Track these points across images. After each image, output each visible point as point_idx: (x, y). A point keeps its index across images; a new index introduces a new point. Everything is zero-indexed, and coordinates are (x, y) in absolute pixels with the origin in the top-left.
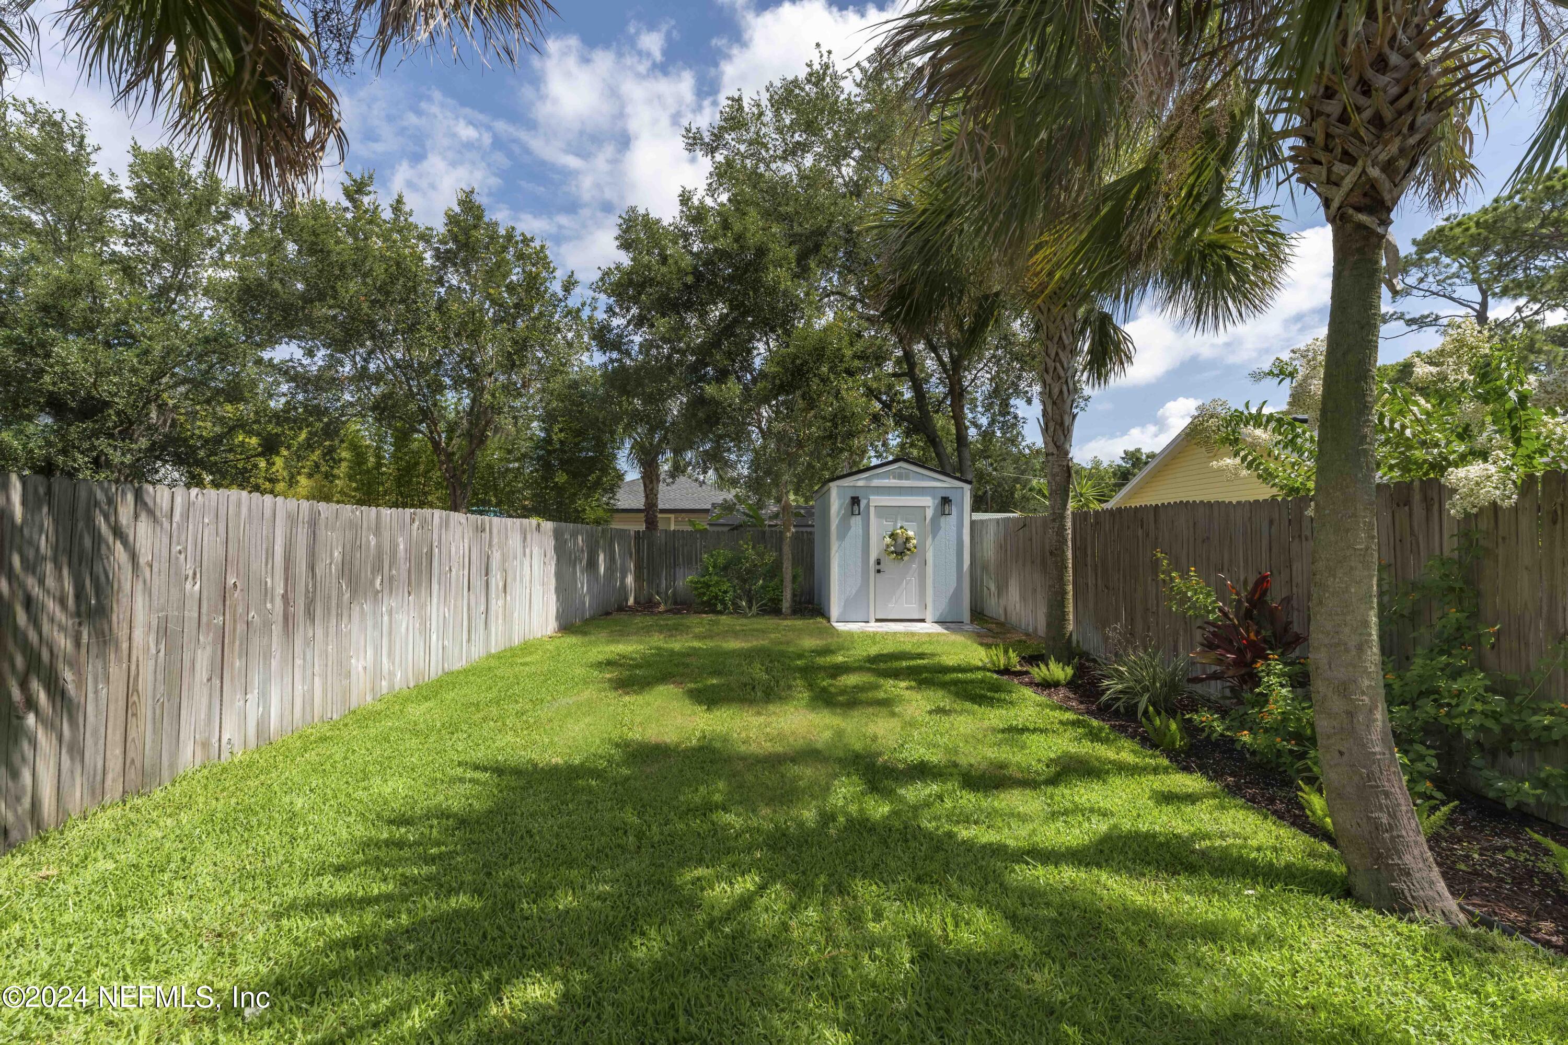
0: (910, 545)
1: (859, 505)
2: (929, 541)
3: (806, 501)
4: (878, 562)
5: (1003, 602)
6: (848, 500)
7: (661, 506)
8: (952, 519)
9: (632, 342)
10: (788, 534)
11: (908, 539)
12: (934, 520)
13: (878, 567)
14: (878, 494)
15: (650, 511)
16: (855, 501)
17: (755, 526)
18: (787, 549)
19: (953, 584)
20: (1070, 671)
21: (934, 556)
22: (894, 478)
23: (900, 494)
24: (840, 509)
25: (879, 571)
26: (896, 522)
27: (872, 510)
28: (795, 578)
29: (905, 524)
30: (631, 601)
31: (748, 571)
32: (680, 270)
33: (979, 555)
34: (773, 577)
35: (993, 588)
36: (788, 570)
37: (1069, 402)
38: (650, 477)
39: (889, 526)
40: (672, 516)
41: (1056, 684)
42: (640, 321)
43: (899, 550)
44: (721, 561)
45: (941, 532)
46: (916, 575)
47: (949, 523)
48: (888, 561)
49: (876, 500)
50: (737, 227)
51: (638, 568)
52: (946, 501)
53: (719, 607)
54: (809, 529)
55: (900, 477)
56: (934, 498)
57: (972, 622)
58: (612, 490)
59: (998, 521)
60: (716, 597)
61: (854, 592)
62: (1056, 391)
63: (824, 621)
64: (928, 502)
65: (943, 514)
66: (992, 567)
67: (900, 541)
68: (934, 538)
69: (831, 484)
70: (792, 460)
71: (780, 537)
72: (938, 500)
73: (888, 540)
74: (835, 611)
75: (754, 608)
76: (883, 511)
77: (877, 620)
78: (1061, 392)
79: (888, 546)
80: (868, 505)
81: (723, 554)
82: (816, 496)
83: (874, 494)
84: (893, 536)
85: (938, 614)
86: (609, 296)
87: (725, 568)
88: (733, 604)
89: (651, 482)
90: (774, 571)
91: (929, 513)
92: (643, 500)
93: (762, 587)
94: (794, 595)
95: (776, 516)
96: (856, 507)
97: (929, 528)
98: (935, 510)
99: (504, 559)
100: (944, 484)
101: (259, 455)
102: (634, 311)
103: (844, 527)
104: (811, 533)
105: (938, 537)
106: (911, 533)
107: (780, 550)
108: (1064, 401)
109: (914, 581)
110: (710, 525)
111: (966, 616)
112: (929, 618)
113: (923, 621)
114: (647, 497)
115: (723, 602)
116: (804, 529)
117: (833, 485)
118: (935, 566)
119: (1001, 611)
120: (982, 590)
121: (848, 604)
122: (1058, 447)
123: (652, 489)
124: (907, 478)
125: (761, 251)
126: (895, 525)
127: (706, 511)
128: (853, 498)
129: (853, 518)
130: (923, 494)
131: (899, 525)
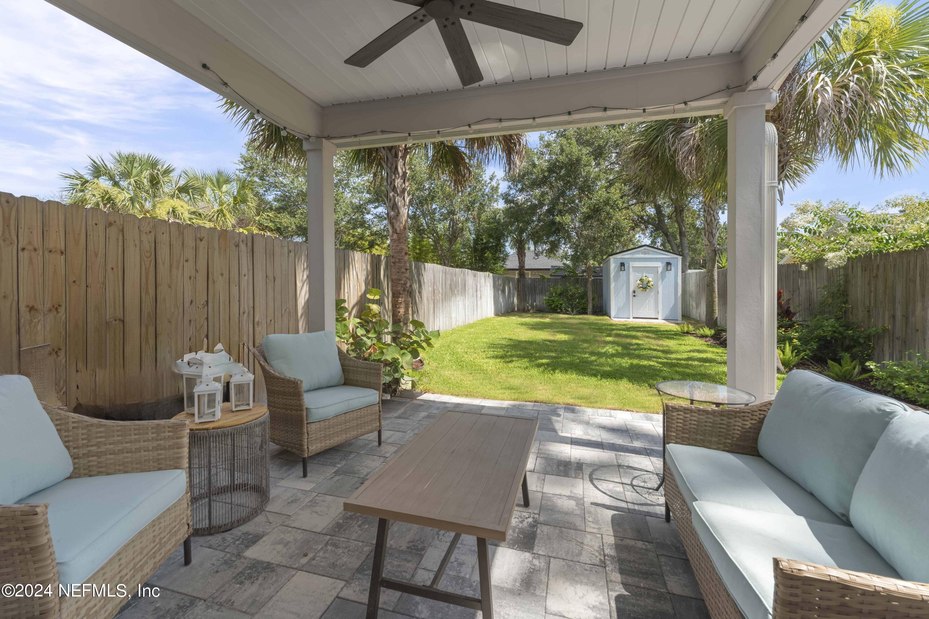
0: (650, 284)
1: (624, 266)
2: (660, 283)
3: (599, 264)
4: (634, 292)
5: (698, 311)
6: (619, 264)
7: (527, 267)
8: (672, 272)
9: (518, 199)
10: (590, 280)
11: (649, 282)
12: (662, 273)
13: (634, 294)
14: (634, 261)
15: (521, 269)
16: (622, 264)
17: (573, 276)
18: (589, 285)
19: (673, 302)
20: (713, 332)
21: (663, 289)
22: (642, 254)
23: (645, 261)
24: (615, 268)
25: (634, 296)
26: (643, 273)
27: (631, 268)
28: (593, 299)
29: (647, 275)
30: (516, 309)
31: (571, 296)
32: (542, 170)
34: (583, 299)
35: (694, 305)
36: (590, 295)
37: (715, 224)
38: (521, 253)
39: (639, 276)
40: (530, 272)
41: (706, 336)
42: (521, 190)
43: (644, 286)
44: (559, 291)
45: (666, 279)
46: (653, 298)
47: (670, 275)
48: (639, 291)
49: (632, 264)
50: (567, 150)
51: (519, 295)
52: (668, 264)
53: (559, 310)
54: (600, 278)
55: (645, 253)
56: (662, 263)
57: (682, 320)
58: (504, 260)
59: (696, 273)
60: (557, 306)
61: (622, 305)
62: (709, 219)
63: (608, 318)
64: (660, 265)
65: (667, 270)
66: (694, 295)
67: (645, 283)
68: (662, 281)
69: (611, 257)
70: (592, 247)
71: (586, 281)
72: (664, 264)
73: (639, 282)
74: (613, 313)
75: (575, 311)
76: (636, 269)
77: (634, 318)
78: (711, 220)
79: (639, 285)
80: (629, 266)
81: (560, 288)
82: (603, 262)
83: (632, 261)
84: (641, 280)
85: (665, 315)
86: (509, 181)
87: (560, 294)
88: (565, 309)
89: (522, 256)
90: (583, 296)
91: (660, 270)
92: (518, 264)
93: (578, 303)
94: (593, 307)
95: (584, 271)
97: (660, 277)
98: (663, 268)
99: (480, 287)
100: (669, 256)
101: (367, 248)
102: (519, 186)
103: (617, 276)
104: (601, 279)
105: (664, 281)
106: (650, 279)
107: (586, 286)
108: (712, 223)
109: (652, 301)
110: (551, 275)
111: (680, 317)
112: (660, 317)
113: (657, 319)
114: (520, 263)
115: (560, 308)
116: (598, 278)
117: (612, 258)
118: (663, 294)
119: (698, 315)
120: (689, 307)
121: (619, 310)
122: (710, 242)
123: (522, 260)
124: (649, 254)
125: (578, 160)
126: (642, 275)
127: (549, 269)
128: (621, 263)
129: (621, 272)
130: (657, 261)
131: (644, 275)
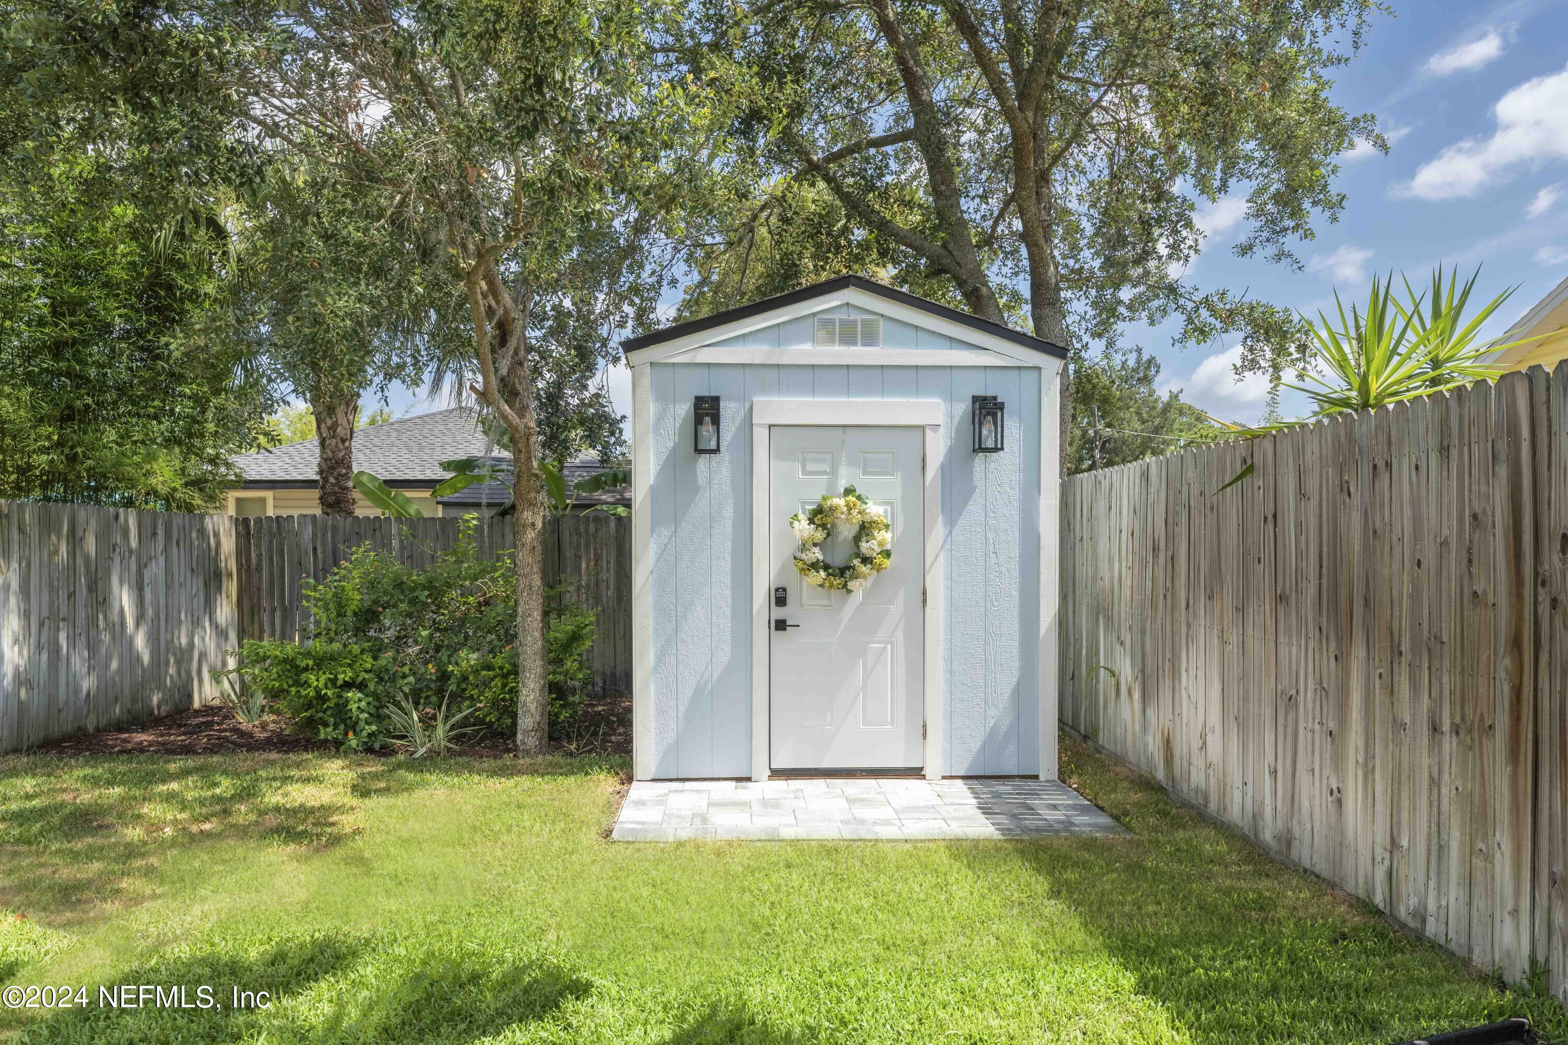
0: (874, 545)
1: (716, 421)
2: (938, 532)
4: (781, 599)
5: (1159, 718)
6: (684, 409)
8: (1008, 465)
11: (865, 529)
12: (949, 467)
13: (779, 613)
14: (780, 389)
16: (706, 409)
19: (1008, 661)
21: (950, 578)
22: (829, 338)
23: (848, 390)
24: (661, 434)
25: (781, 625)
26: (834, 473)
27: (760, 435)
29: (862, 484)
33: (1084, 572)
35: (1126, 670)
39: (811, 484)
43: (838, 560)
45: (974, 506)
46: (895, 636)
47: (996, 478)
48: (807, 592)
49: (770, 408)
52: (986, 408)
55: (847, 335)
56: (950, 398)
57: (1065, 776)
61: (706, 686)
64: (937, 417)
65: (979, 448)
66: (1124, 609)
67: (842, 532)
68: (951, 522)
72: (963, 408)
73: (803, 528)
74: (646, 746)
75: (441, 731)
76: (793, 440)
77: (777, 774)
79: (805, 547)
80: (748, 424)
83: (764, 389)
84: (820, 515)
85: (962, 751)
88: (375, 719)
91: (938, 448)
96: (707, 429)
97: (934, 493)
98: (956, 436)
103: (673, 491)
105: (962, 522)
106: (875, 510)
111: (1047, 757)
112: (934, 766)
113: (916, 773)
118: (952, 606)
119: (1154, 745)
124: (870, 339)
126: (832, 484)
128: (699, 401)
129: (703, 462)
130: (918, 390)
131: (843, 484)
